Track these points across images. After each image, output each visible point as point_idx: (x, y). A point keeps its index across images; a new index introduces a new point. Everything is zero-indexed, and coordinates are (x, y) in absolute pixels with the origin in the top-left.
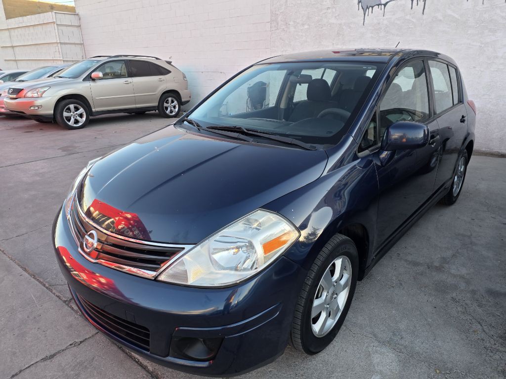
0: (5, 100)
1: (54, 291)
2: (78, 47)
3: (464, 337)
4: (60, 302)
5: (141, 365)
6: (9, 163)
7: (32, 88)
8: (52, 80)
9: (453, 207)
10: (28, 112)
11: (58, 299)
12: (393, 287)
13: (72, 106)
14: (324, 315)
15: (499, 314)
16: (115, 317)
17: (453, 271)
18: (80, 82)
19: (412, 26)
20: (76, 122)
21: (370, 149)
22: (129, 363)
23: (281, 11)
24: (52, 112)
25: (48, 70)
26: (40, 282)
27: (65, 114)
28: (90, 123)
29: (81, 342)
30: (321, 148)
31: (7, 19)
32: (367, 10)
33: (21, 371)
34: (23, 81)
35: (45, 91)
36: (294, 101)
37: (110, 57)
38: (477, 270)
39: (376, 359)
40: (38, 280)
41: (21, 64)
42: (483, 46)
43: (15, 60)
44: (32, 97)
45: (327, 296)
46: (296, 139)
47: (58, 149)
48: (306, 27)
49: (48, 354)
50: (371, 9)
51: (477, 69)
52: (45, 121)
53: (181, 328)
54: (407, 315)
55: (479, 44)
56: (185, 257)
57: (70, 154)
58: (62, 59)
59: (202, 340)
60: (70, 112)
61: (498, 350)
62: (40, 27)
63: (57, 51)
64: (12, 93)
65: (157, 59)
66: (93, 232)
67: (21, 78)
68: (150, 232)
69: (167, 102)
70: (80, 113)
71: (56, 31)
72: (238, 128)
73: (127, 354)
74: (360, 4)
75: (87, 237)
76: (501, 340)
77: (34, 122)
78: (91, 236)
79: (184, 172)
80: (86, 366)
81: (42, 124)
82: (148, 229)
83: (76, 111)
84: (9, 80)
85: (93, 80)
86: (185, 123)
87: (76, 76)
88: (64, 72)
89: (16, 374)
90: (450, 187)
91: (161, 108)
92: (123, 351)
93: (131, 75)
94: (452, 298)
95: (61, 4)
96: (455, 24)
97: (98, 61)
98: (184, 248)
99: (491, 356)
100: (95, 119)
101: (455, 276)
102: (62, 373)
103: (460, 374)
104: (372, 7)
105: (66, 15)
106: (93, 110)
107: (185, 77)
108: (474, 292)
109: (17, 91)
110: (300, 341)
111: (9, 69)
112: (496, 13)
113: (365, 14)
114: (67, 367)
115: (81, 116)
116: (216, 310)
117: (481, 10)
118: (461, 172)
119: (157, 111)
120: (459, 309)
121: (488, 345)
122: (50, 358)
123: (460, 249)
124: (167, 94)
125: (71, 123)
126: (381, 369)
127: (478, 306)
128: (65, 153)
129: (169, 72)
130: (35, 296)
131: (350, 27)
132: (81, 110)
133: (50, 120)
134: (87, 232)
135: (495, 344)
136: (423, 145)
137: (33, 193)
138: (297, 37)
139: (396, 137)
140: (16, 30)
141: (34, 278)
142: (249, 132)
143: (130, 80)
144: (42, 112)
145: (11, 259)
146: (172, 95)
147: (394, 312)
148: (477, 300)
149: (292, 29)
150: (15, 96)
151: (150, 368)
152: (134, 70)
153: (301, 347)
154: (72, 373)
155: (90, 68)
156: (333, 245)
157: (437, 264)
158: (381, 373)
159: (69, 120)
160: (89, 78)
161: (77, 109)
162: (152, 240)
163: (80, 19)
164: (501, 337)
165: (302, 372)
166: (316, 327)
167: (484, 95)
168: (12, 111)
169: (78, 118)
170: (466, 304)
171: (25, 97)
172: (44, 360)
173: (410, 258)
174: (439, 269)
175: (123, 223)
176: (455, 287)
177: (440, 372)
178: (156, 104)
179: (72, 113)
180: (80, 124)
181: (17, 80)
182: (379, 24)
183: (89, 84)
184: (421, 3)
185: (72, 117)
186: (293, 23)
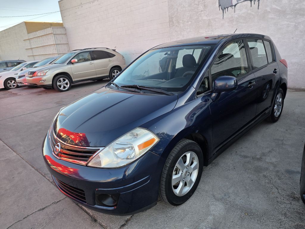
0: (27, 78)
1: (46, 177)
2: (66, 45)
3: (266, 196)
4: (49, 183)
5: (87, 213)
6: (28, 112)
7: (40, 71)
8: (51, 65)
9: (275, 124)
10: (39, 84)
11: (48, 181)
12: (229, 170)
13: (61, 79)
14: (181, 184)
15: (290, 183)
16: (70, 186)
17: (267, 160)
18: (65, 66)
19: (252, 17)
20: (64, 87)
21: (205, 93)
22: (81, 211)
23: (174, 15)
24: (51, 83)
25: (49, 60)
26: (40, 173)
27: (58, 84)
28: (72, 87)
29: (58, 202)
30: (176, 94)
31: (28, 34)
32: (225, 10)
33: (28, 216)
34: (36, 67)
35: (47, 72)
36: (176, 68)
37: (82, 50)
38: (282, 159)
39: (212, 208)
40: (39, 172)
41: (36, 58)
42: (297, 24)
43: (33, 56)
44: (41, 76)
45: (182, 173)
46: (163, 90)
47: (54, 103)
48: (190, 23)
49: (42, 208)
50: (227, 9)
51: (294, 39)
52: (48, 88)
53: (99, 189)
54: (234, 185)
55: (294, 24)
56: (100, 153)
57: (60, 105)
58: (57, 53)
59: (111, 196)
60: (61, 82)
61: (285, 203)
62: (45, 37)
63: (55, 48)
64: (30, 74)
65: (107, 49)
66: (59, 144)
67: (35, 65)
68: (90, 143)
69: (114, 73)
70: (66, 82)
71: (54, 37)
72: (135, 86)
73: (80, 207)
74: (220, 6)
75: (56, 146)
76: (287, 197)
77: (43, 89)
78: (58, 146)
79: (103, 111)
80: (59, 213)
81: (47, 90)
82: (89, 141)
83: (64, 82)
84: (30, 67)
85: (73, 63)
86: (112, 85)
87: (63, 62)
88: (57, 61)
89: (26, 217)
90: (271, 112)
91: (110, 76)
92: (78, 206)
93: (93, 59)
94: (264, 175)
95: (56, 22)
96: (279, 13)
97: (75, 53)
98: (99, 149)
99: (279, 206)
100: (74, 85)
101: (268, 163)
102: (47, 217)
103: (259, 216)
104: (228, 8)
105: (58, 28)
106: (73, 80)
107: (124, 58)
108: (278, 171)
109: (33, 73)
110: (166, 197)
111: (30, 61)
112: (303, 4)
113: (223, 13)
114: (50, 214)
115: (67, 84)
116: (117, 179)
117: (294, 3)
118: (279, 102)
119: (109, 78)
120: (267, 181)
121: (279, 200)
122: (42, 210)
123: (275, 147)
124: (114, 68)
125: (62, 88)
126: (214, 213)
127: (279, 179)
128: (58, 105)
129: (114, 55)
130: (37, 180)
131: (215, 21)
132: (67, 81)
133: (50, 88)
134: (56, 144)
135: (284, 199)
136: (234, 88)
137: (40, 127)
138: (185, 29)
139: (221, 84)
140: (33, 39)
141: (37, 171)
142: (140, 88)
143: (92, 62)
144: (46, 83)
145: (27, 162)
146: (116, 68)
147: (227, 183)
148: (278, 176)
149: (182, 25)
150: (31, 76)
151: (91, 214)
152: (95, 56)
153: (167, 201)
154: (52, 216)
155: (71, 57)
156: (182, 145)
157: (258, 157)
158: (214, 215)
159: (60, 87)
160: (71, 63)
161: (64, 80)
162: (90, 146)
163: (66, 30)
164: (288, 196)
165: (170, 215)
166: (177, 191)
167: (300, 54)
168: (31, 84)
169: (65, 85)
170: (271, 178)
171: (37, 76)
172: (39, 210)
173: (243, 154)
174: (259, 159)
175: (78, 139)
176: (267, 169)
177: (248, 215)
178: (108, 74)
179: (62, 83)
180: (66, 89)
181: (34, 67)
182: (232, 17)
183: (71, 66)
184: (257, 2)
185: (62, 85)
186: (182, 22)
